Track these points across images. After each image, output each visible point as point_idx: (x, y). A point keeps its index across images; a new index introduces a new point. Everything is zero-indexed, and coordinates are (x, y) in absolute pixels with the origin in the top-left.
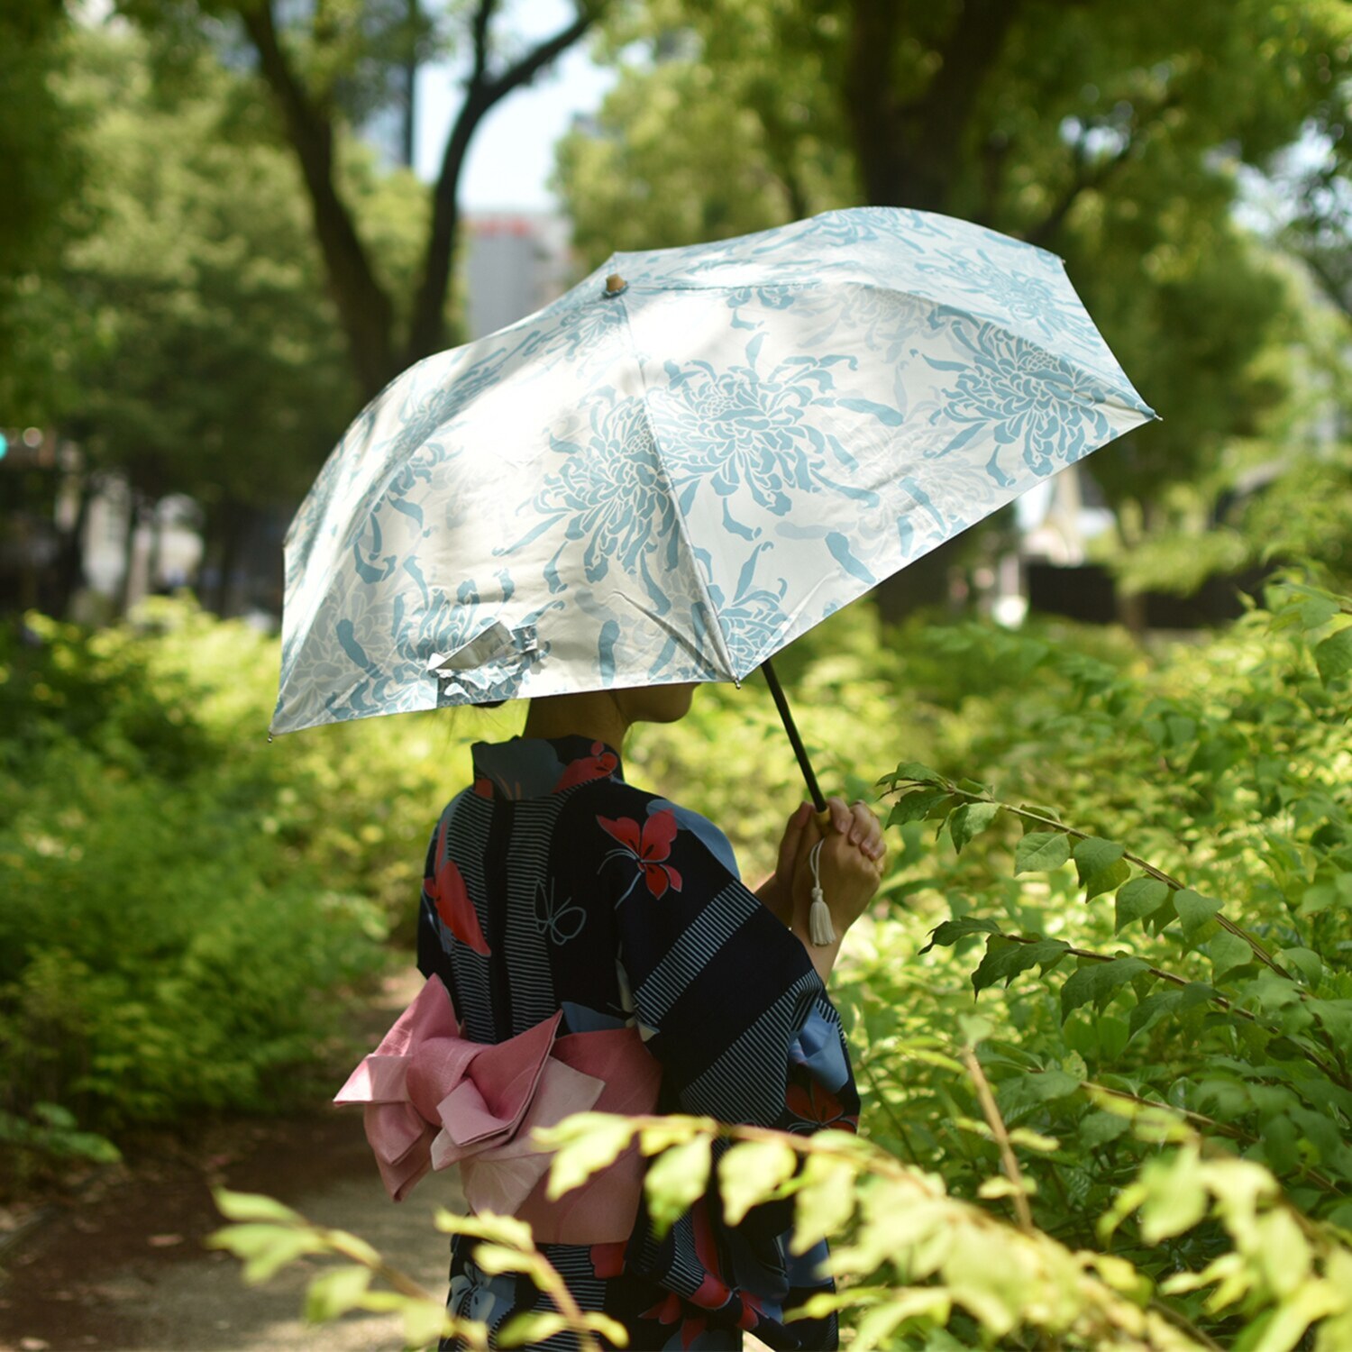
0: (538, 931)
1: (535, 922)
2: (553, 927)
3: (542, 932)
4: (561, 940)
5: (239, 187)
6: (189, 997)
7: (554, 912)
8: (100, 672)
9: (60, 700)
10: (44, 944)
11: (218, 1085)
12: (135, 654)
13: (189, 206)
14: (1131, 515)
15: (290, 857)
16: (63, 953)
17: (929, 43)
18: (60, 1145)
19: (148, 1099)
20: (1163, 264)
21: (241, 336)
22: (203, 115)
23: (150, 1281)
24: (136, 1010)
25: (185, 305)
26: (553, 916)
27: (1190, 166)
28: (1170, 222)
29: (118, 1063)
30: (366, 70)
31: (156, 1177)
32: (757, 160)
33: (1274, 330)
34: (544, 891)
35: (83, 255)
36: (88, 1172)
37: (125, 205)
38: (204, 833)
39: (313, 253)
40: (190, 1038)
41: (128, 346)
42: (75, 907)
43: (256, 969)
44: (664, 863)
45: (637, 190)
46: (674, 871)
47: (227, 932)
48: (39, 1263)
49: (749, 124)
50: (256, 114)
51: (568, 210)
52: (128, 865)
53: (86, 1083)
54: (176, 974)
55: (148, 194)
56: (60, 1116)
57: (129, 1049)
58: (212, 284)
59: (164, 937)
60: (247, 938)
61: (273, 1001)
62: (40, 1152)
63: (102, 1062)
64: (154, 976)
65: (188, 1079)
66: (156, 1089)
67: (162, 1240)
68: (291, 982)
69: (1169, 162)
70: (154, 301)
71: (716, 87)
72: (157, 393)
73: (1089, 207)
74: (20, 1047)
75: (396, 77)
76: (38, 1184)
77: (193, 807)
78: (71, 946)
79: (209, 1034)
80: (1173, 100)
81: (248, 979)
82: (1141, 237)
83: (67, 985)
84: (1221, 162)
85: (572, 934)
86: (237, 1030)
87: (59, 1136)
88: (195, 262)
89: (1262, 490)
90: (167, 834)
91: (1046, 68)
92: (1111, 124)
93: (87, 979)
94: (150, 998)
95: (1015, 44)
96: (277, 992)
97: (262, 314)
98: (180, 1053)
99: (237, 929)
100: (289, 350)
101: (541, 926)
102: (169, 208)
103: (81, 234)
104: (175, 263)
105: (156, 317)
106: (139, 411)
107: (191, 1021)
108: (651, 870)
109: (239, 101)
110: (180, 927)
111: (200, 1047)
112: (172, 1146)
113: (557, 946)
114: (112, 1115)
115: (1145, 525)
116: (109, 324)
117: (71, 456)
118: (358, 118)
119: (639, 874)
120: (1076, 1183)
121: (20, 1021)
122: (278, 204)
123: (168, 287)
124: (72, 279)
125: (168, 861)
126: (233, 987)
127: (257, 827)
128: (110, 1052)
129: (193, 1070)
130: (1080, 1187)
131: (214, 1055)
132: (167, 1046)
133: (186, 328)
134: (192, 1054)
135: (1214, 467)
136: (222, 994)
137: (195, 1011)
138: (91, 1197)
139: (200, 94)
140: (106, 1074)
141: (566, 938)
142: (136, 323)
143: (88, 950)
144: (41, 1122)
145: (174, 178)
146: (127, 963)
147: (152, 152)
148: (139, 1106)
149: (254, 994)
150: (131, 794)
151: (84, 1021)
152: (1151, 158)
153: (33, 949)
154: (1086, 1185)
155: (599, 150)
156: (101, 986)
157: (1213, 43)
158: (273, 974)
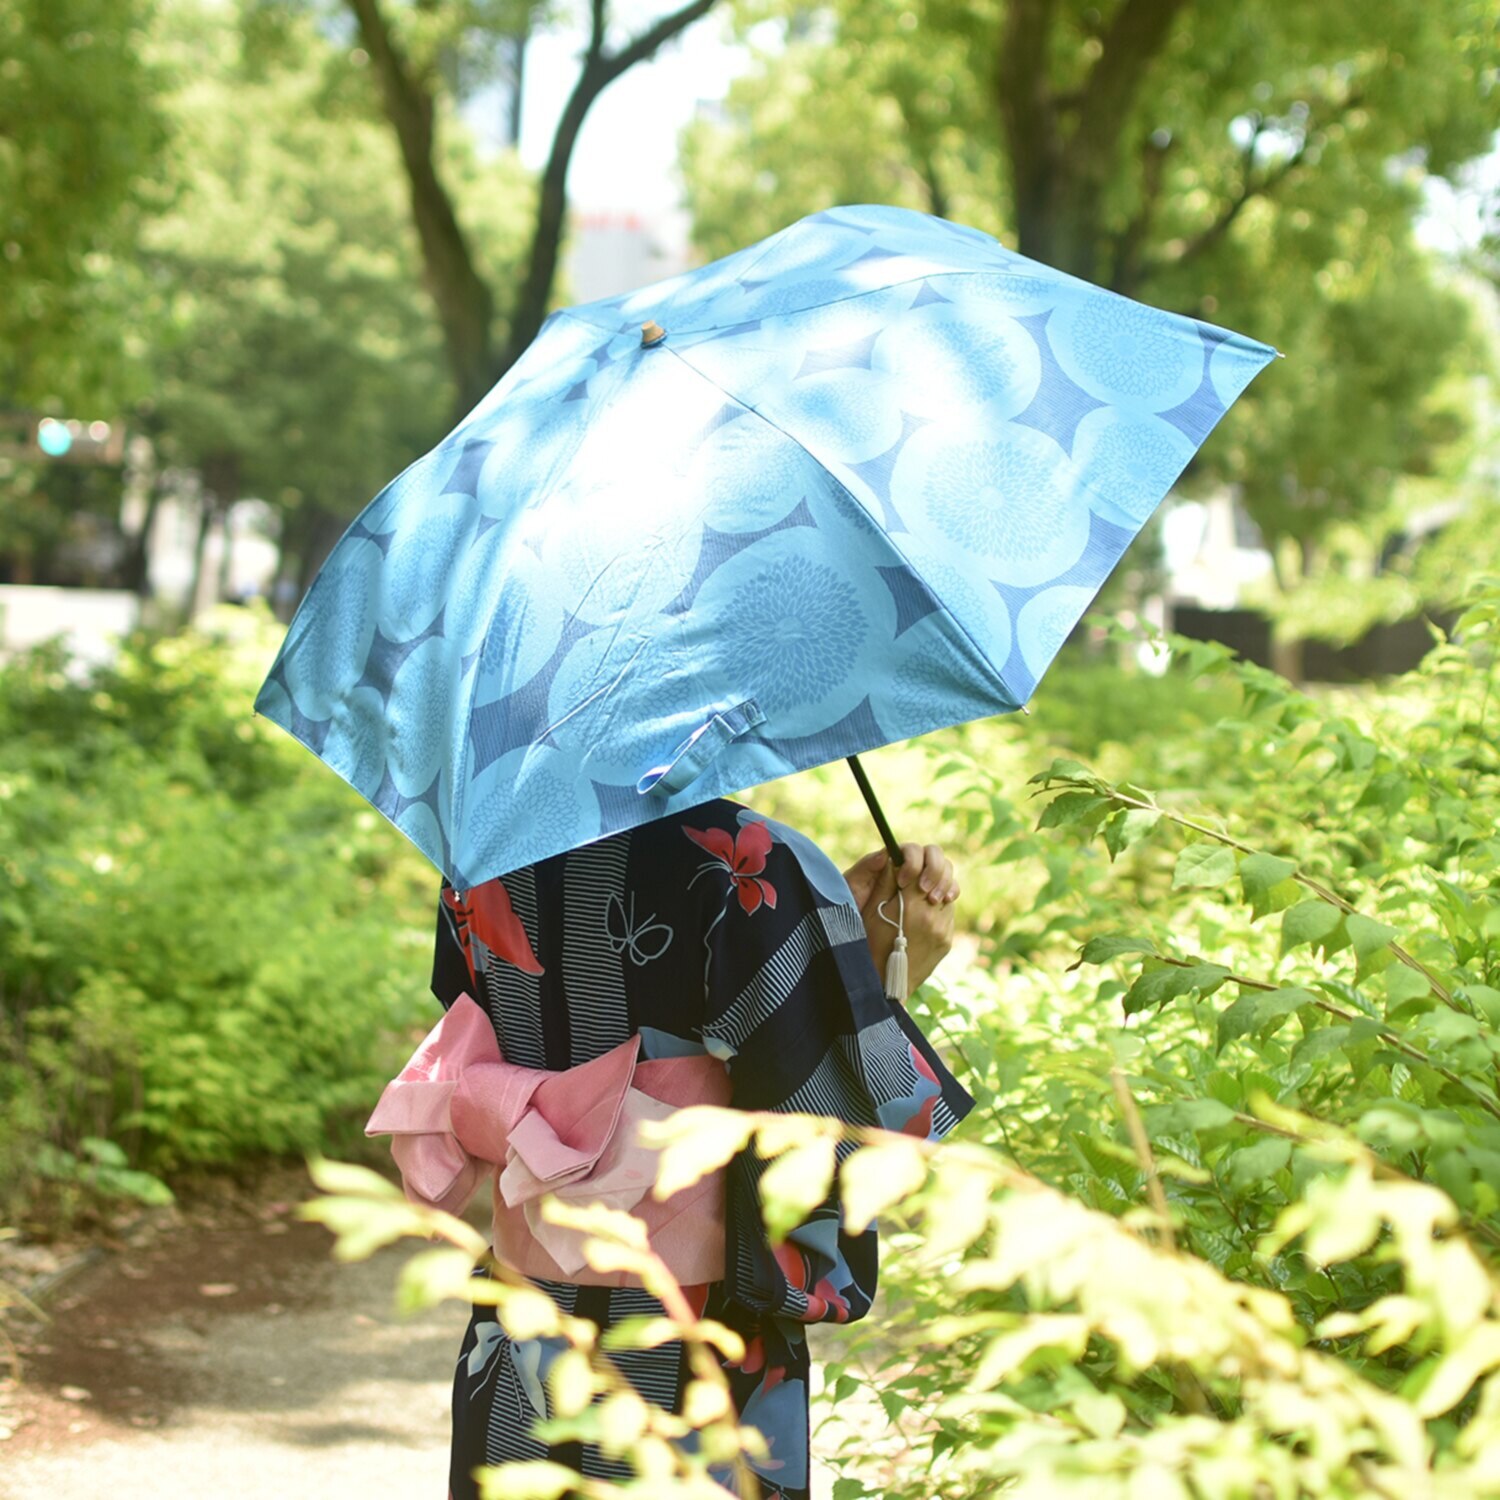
0: (613, 949)
1: (609, 940)
2: (633, 945)
3: (619, 951)
4: (641, 959)
5: (333, 165)
6: (253, 1032)
7: (634, 930)
8: (166, 683)
9: (124, 710)
10: (98, 968)
11: (280, 1127)
12: (204, 664)
13: (277, 185)
14: (1290, 555)
15: (365, 887)
16: (119, 978)
17: (1088, 29)
18: (109, 1183)
19: (204, 1139)
20: (1336, 282)
21: (327, 329)
22: (296, 86)
23: (201, 1332)
24: (195, 1042)
25: (269, 293)
26: (634, 934)
27: (1371, 173)
28: (1347, 233)
29: (173, 1098)
30: (474, 42)
31: (209, 1223)
32: (896, 152)
33: (1455, 361)
34: (621, 906)
35: (159, 234)
36: (136, 1215)
37: (209, 183)
38: (275, 856)
39: (409, 240)
40: (252, 1075)
41: (206, 338)
42: (134, 928)
43: (325, 1004)
44: (758, 877)
45: (765, 184)
46: (768, 885)
47: (294, 962)
48: (82, 1308)
49: (888, 113)
50: (352, 86)
51: (689, 204)
52: (191, 887)
53: (138, 1119)
54: (238, 1005)
55: (233, 172)
56: (109, 1153)
57: (186, 1084)
58: (299, 273)
59: (227, 965)
60: (316, 970)
61: (341, 1040)
62: (87, 1191)
63: (156, 1097)
64: (215, 1007)
65: (247, 1119)
66: (213, 1128)
67: (215, 1290)
68: (362, 1020)
69: (1348, 169)
70: (237, 288)
71: (852, 71)
72: (235, 386)
73: (1258, 214)
74: (68, 1077)
75: (504, 50)
76: (84, 1224)
77: (262, 826)
78: (126, 970)
79: (271, 1072)
80: (1354, 102)
81: (317, 1015)
82: (1314, 251)
83: (121, 1013)
84: (1404, 169)
85: (654, 954)
86: (302, 1069)
87: (109, 1174)
88: (283, 248)
89: (1434, 535)
90: (233, 853)
91: (1216, 60)
92: (1285, 128)
93: (142, 1007)
94: (209, 1031)
95: (1183, 32)
96: (346, 1030)
97: (352, 305)
98: (239, 1091)
99: (306, 961)
100: (379, 344)
101: (617, 945)
102: (255, 185)
103: (158, 209)
104: (260, 248)
105: (237, 305)
106: (217, 405)
107: (252, 1057)
108: (745, 885)
109: (336, 72)
110: (244, 956)
111: (262, 1086)
112: (228, 1190)
113: (636, 965)
114: (164, 1153)
115: (1305, 568)
116: (186, 310)
117: (141, 451)
118: (461, 93)
119: (731, 888)
120: (1214, 1249)
121: (69, 1049)
122: (373, 187)
123: (252, 273)
124: (147, 259)
125: (234, 884)
126: (299, 1023)
127: (331, 853)
128: (164, 1086)
129: (254, 1110)
130: (1218, 1254)
131: (275, 1094)
132: (226, 1083)
133: (269, 317)
134: (252, 1093)
135: (1382, 507)
136: (288, 1030)
137: (258, 1047)
138: (139, 1241)
139: (294, 65)
140: (159, 1109)
141: (647, 958)
142: (216, 311)
143: (145, 976)
144: (87, 1158)
145: (263, 156)
146: (186, 992)
147: (239, 124)
148: (194, 1146)
149: (322, 1031)
150: (197, 813)
151: (139, 1052)
152: (1327, 165)
153: (86, 972)
154: (1226, 1252)
155: (724, 135)
156: (157, 1015)
157: (1403, 40)
158: (342, 1010)
